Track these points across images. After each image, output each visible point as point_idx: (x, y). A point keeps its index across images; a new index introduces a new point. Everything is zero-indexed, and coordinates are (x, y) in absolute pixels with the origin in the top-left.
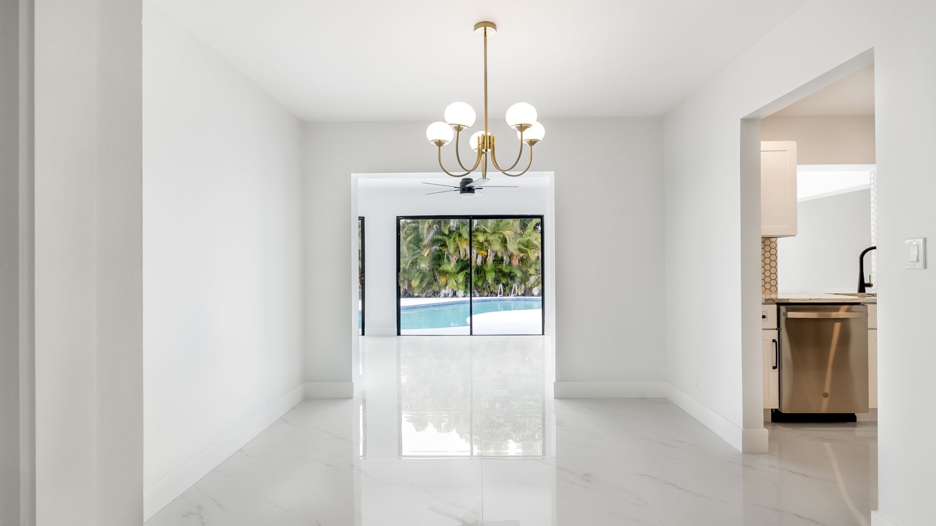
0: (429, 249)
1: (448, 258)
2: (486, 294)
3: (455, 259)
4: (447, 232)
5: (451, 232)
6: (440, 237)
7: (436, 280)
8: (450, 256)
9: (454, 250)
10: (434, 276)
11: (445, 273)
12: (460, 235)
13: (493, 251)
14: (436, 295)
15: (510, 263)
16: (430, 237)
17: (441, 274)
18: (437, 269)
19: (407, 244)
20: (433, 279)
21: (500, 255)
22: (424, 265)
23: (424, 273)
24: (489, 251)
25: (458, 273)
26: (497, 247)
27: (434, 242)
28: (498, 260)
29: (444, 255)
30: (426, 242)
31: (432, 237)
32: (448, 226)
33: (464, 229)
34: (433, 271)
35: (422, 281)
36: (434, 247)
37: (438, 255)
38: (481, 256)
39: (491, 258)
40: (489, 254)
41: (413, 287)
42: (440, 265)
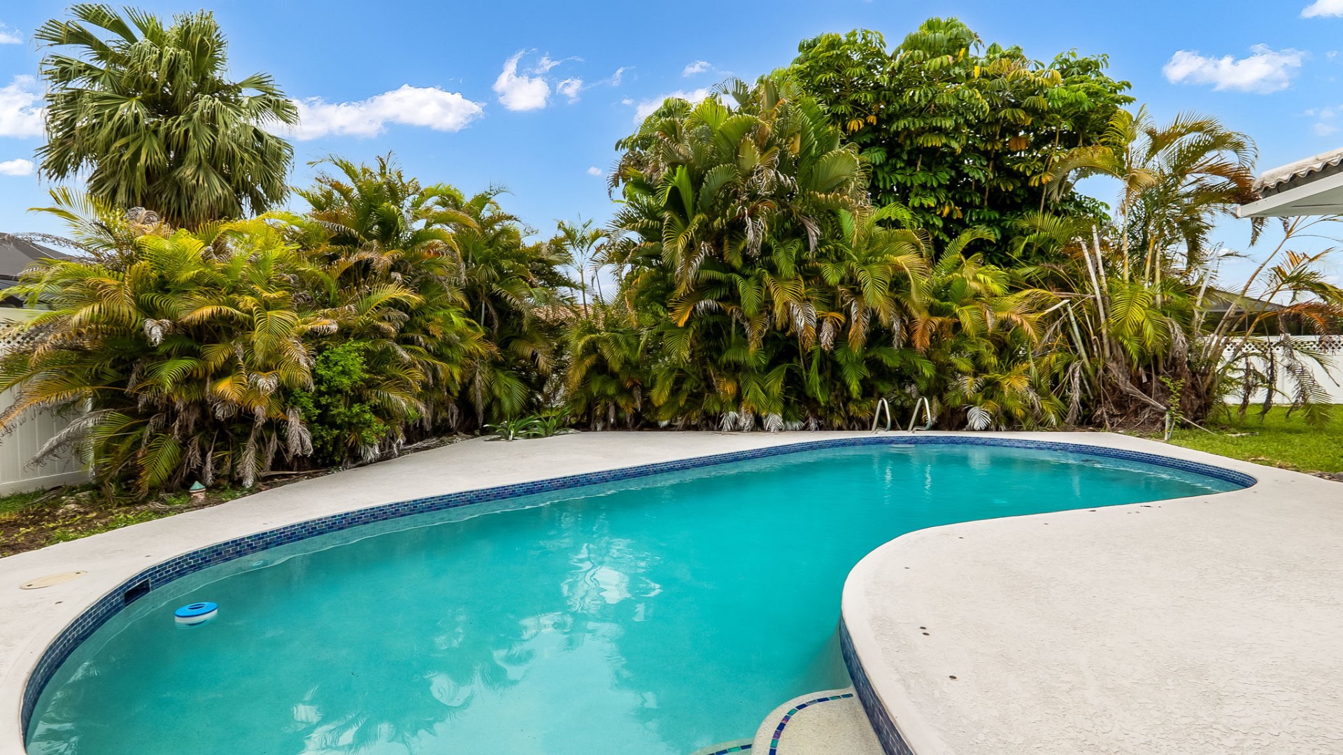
0: (691, 309)
1: (741, 329)
2: (837, 422)
3: (760, 332)
4: (737, 262)
5: (748, 260)
6: (718, 275)
7: (710, 388)
8: (746, 324)
9: (759, 306)
10: (707, 379)
11: (735, 369)
12: (773, 269)
13: (865, 311)
14: (710, 424)
15: (909, 344)
16: (691, 274)
17: (724, 372)
18: (714, 361)
19: (634, 296)
20: (703, 384)
21: (884, 318)
22: (681, 351)
23: (681, 371)
24: (854, 310)
25: (769, 368)
26: (876, 297)
27: (702, 288)
28: (878, 335)
29: (731, 325)
30: (681, 290)
31: (697, 275)
32: (741, 247)
33: (781, 254)
34: (702, 365)
35: (675, 392)
36: (702, 304)
37: (716, 325)
38: (830, 326)
39: (861, 327)
40: (854, 317)
41: (656, 405)
42: (720, 351)
